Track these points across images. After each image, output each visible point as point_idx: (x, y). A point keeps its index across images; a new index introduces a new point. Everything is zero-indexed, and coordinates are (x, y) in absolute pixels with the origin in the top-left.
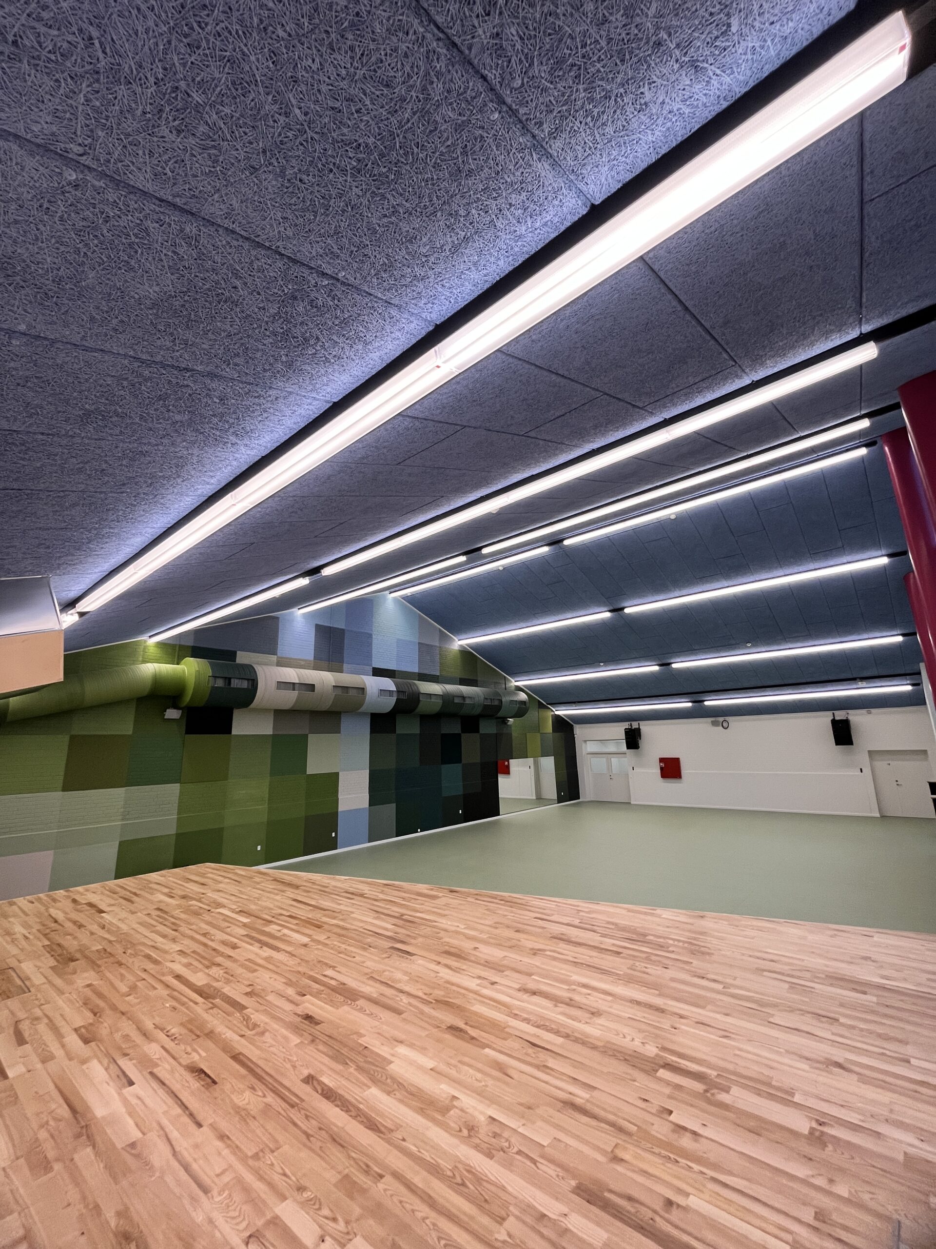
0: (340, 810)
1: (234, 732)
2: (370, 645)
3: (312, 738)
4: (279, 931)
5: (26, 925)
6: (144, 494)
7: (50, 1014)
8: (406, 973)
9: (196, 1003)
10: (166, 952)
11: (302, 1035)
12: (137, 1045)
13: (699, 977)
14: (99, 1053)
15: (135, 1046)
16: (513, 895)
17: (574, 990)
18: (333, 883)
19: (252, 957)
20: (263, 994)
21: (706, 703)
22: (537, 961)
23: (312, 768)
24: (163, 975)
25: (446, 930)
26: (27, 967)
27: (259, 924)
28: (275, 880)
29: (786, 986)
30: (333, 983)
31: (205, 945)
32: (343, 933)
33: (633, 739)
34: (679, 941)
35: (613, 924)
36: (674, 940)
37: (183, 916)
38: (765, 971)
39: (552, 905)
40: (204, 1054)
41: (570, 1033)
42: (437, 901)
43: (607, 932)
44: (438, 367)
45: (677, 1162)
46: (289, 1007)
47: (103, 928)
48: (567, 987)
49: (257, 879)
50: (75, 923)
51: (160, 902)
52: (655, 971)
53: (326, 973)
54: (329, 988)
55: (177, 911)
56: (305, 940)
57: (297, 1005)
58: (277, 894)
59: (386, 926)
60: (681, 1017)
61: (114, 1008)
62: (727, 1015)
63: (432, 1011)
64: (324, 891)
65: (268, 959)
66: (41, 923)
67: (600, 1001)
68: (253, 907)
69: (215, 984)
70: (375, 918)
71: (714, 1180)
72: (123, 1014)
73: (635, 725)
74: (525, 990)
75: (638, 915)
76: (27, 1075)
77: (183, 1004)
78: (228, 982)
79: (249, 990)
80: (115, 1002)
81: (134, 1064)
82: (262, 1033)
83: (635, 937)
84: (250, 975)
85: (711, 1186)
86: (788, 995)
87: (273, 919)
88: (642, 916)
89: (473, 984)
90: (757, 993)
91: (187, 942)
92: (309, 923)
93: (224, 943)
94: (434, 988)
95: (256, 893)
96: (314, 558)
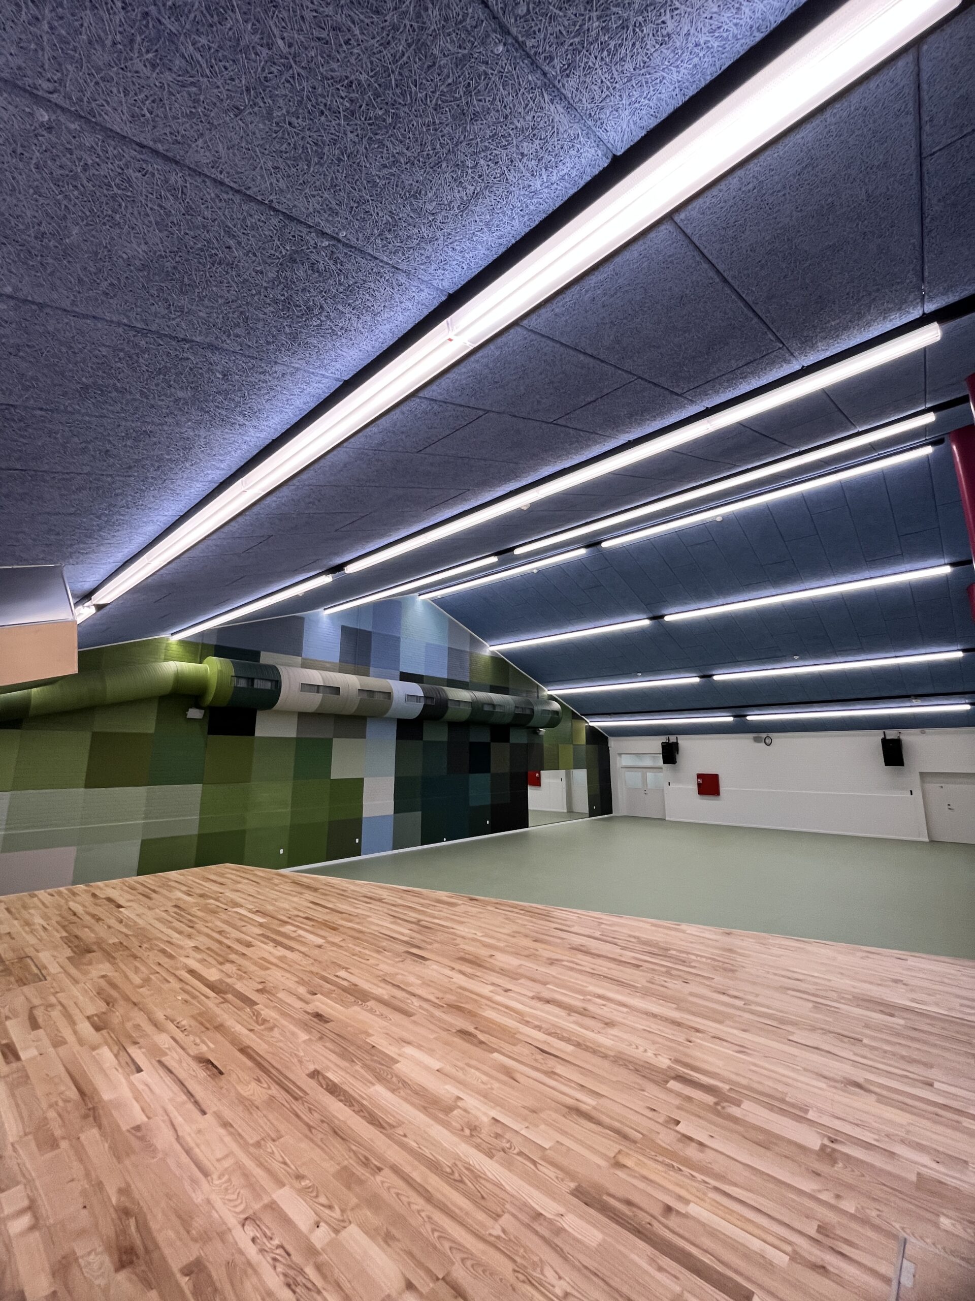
0: (364, 816)
1: (258, 733)
2: (397, 648)
3: (336, 741)
4: (295, 932)
5: (46, 917)
6: (152, 478)
7: (64, 1001)
8: (419, 977)
9: (207, 997)
10: (181, 947)
11: (310, 1033)
12: (147, 1035)
13: (719, 992)
14: (110, 1041)
15: (145, 1035)
16: (533, 905)
17: (589, 1000)
18: (353, 888)
19: (266, 956)
20: (274, 992)
21: (748, 718)
22: (553, 971)
23: (338, 772)
24: (177, 969)
25: (463, 937)
26: (44, 957)
27: (275, 925)
28: (294, 882)
29: (810, 1005)
30: (345, 983)
31: (220, 942)
32: (358, 936)
33: (670, 754)
34: (701, 956)
35: (634, 937)
36: (697, 955)
37: (199, 914)
38: (789, 989)
39: (574, 917)
40: (212, 1046)
41: (581, 1041)
42: (456, 909)
43: (630, 945)
44: (450, 340)
45: (680, 1170)
46: (298, 1004)
47: (121, 922)
48: (582, 998)
49: (276, 881)
50: (93, 916)
51: (179, 899)
52: (675, 985)
53: (338, 974)
54: (339, 987)
55: (195, 909)
56: (320, 941)
57: (307, 1003)
58: (295, 896)
59: (404, 931)
60: (698, 1030)
61: (127, 999)
62: (744, 1030)
63: (444, 1016)
64: (343, 895)
65: (282, 958)
66: (60, 915)
67: (615, 1013)
68: (270, 908)
69: (229, 980)
70: (392, 923)
71: (716, 1189)
72: (135, 1004)
73: (673, 739)
74: (540, 999)
75: (660, 929)
76: (39, 1058)
77: (194, 997)
78: (240, 978)
79: (260, 987)
80: (129, 994)
81: (143, 1053)
82: (271, 1029)
83: (656, 951)
84: (263, 973)
85: (713, 1195)
86: (811, 1014)
87: (290, 921)
88: (666, 931)
89: (486, 990)
90: (777, 1010)
91: (202, 939)
92: (326, 925)
93: (238, 941)
94: (445, 993)
95: (274, 894)
96: (337, 554)
